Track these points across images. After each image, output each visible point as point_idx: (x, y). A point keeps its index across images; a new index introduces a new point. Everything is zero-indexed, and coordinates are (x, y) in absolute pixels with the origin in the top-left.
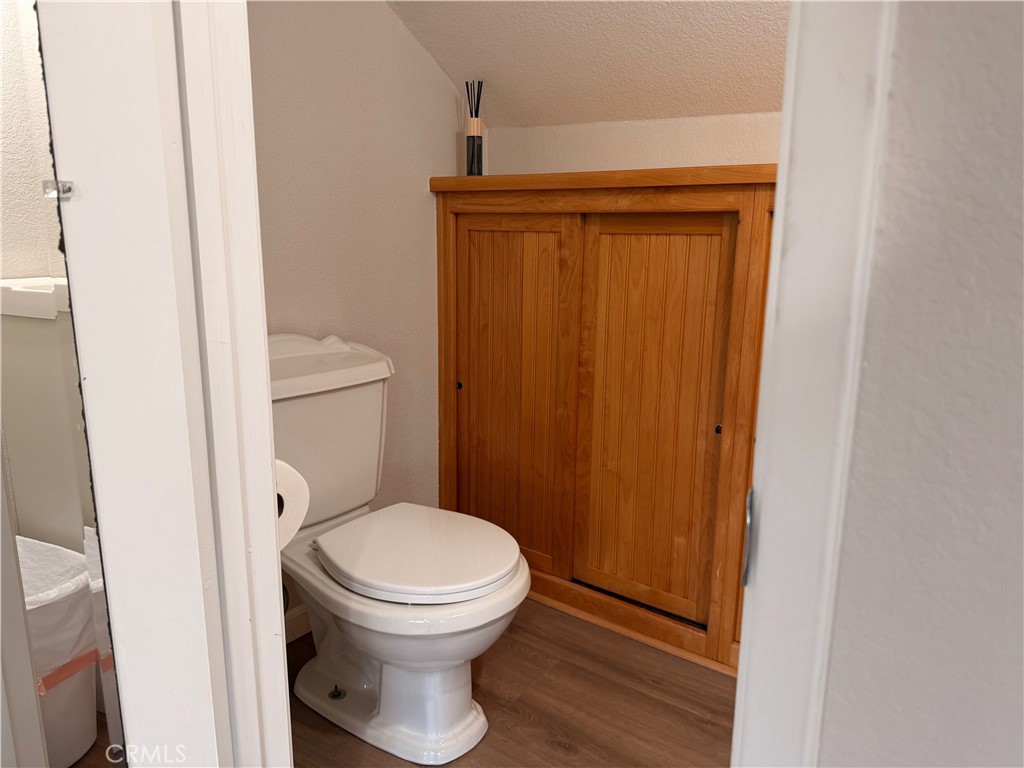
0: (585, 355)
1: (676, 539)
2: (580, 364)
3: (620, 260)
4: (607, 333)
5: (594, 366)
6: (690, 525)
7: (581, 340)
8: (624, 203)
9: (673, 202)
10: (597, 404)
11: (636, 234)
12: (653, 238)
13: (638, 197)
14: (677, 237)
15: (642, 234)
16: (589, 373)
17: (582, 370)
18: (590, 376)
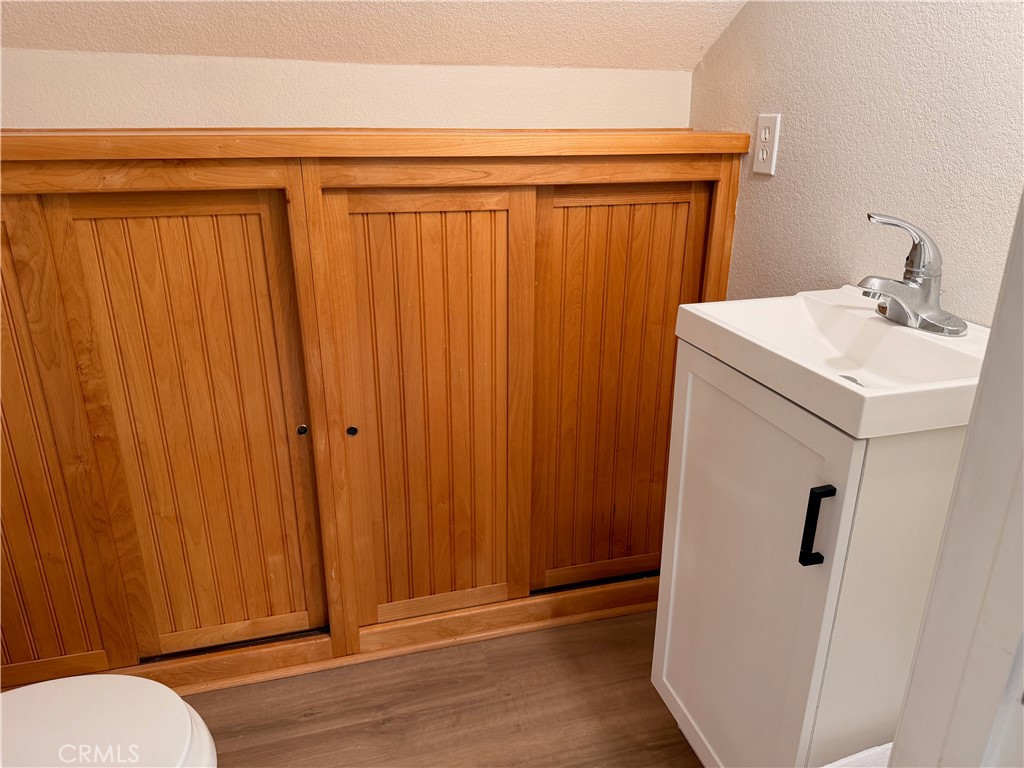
0: (91, 386)
1: (270, 559)
2: (85, 399)
3: (117, 254)
4: (120, 350)
5: (108, 398)
6: (284, 538)
7: (78, 367)
8: (116, 180)
9: (194, 178)
10: (126, 446)
11: (134, 218)
12: (163, 221)
13: (137, 172)
14: (198, 219)
15: (145, 217)
16: (103, 408)
17: (89, 407)
18: (106, 412)
